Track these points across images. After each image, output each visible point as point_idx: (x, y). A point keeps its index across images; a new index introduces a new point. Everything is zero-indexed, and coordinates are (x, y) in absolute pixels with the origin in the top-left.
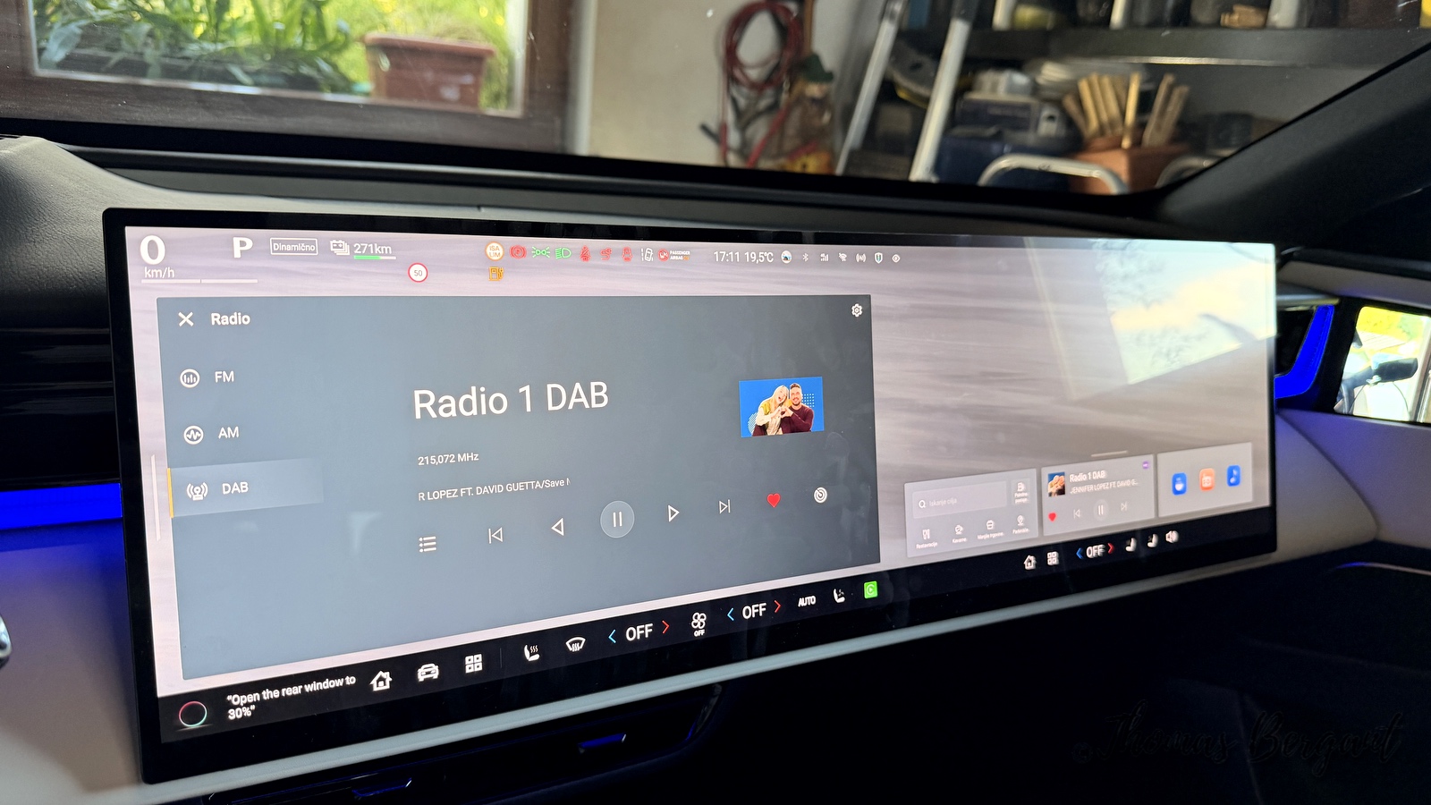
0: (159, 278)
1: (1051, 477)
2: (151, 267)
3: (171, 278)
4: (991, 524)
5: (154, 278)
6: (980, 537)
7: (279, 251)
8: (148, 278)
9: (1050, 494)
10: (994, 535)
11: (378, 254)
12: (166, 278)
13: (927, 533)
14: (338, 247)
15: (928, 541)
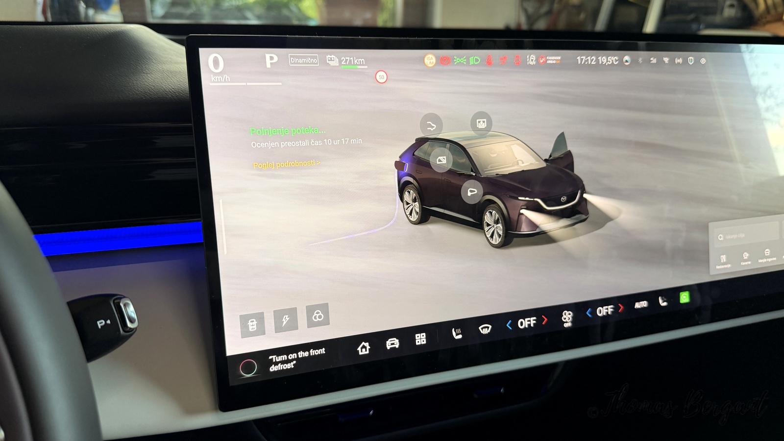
0: (221, 82)
2: (215, 74)
3: (228, 82)
4: (768, 252)
5: (218, 82)
6: (760, 261)
7: (294, 63)
8: (214, 82)
10: (769, 260)
11: (357, 65)
12: (225, 81)
13: (724, 258)
14: (331, 60)
15: (724, 264)
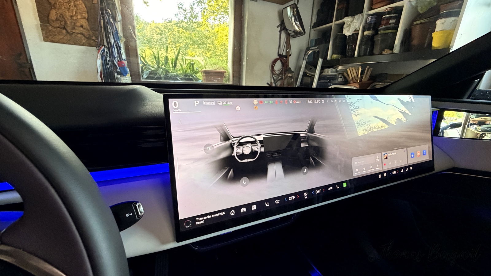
0: (177, 112)
1: (384, 154)
2: (175, 109)
3: (180, 112)
4: (371, 167)
5: (176, 112)
6: (369, 170)
7: (205, 104)
8: (174, 112)
9: (384, 159)
10: (372, 170)
11: (229, 104)
12: (179, 111)
13: (357, 170)
14: (219, 103)
15: (358, 172)
